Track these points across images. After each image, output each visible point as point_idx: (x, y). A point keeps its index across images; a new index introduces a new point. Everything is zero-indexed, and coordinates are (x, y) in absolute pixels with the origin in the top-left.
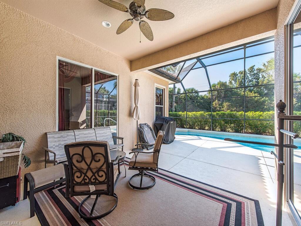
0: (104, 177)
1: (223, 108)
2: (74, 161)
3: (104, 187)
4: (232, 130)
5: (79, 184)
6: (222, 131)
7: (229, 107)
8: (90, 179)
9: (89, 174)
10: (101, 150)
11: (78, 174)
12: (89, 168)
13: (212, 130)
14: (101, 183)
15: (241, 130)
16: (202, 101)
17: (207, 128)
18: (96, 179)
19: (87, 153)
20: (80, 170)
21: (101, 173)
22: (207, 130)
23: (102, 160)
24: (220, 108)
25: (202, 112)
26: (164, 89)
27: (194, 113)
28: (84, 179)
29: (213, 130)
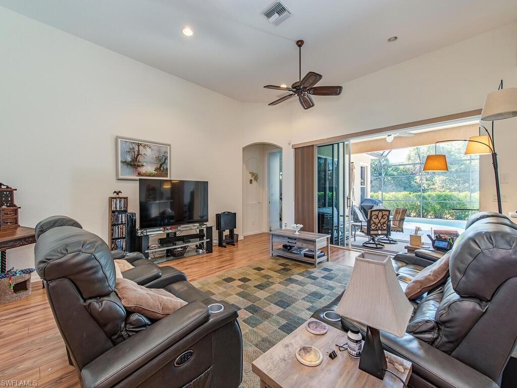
0: (386, 227)
1: (434, 184)
2: (373, 218)
3: (385, 232)
4: (452, 217)
5: (373, 230)
6: (436, 217)
7: (445, 183)
8: (379, 228)
9: (379, 225)
10: (387, 213)
11: (373, 225)
12: (379, 222)
13: (421, 216)
14: (384, 230)
15: (465, 217)
16: (395, 173)
17: (413, 214)
18: (382, 228)
19: (380, 215)
20: (375, 223)
21: (385, 225)
22: (414, 217)
23: (387, 218)
24: (429, 185)
25: (406, 192)
26: (367, 167)
27: (394, 193)
28: (376, 228)
29: (423, 217)
